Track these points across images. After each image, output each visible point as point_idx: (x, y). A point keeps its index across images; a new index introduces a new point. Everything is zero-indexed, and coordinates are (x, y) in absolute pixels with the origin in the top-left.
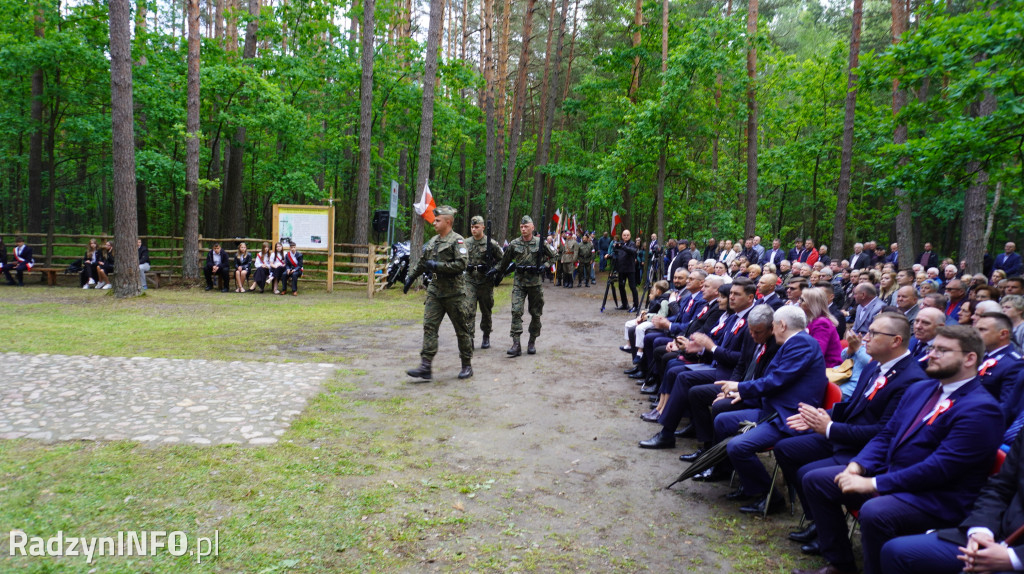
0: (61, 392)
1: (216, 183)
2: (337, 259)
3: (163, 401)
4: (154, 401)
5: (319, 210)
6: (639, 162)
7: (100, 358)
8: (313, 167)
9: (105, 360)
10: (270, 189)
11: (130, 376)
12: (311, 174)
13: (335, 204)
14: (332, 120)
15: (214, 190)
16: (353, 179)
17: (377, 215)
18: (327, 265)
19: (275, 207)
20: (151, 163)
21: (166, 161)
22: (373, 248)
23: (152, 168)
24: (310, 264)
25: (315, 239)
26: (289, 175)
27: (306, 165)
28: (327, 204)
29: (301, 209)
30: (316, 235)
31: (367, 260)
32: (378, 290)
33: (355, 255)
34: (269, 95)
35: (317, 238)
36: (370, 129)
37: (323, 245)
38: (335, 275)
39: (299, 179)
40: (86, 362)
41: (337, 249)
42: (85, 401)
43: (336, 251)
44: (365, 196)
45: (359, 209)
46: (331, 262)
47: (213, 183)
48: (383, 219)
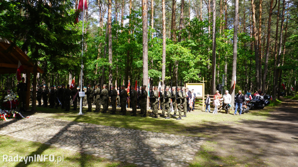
0: (120, 141)
1: (170, 77)
3: (147, 148)
4: (144, 148)
5: (200, 85)
7: (134, 130)
9: (135, 131)
10: (184, 78)
11: (140, 138)
13: (205, 83)
15: (169, 79)
18: (202, 102)
19: (186, 84)
20: (152, 72)
21: (157, 72)
23: (153, 74)
25: (198, 93)
26: (190, 74)
28: (202, 82)
29: (194, 85)
30: (199, 92)
32: (219, 110)
34: (184, 51)
35: (199, 93)
36: (215, 59)
37: (201, 96)
39: (193, 74)
40: (130, 131)
41: (205, 97)
42: (125, 146)
44: (214, 80)
45: (212, 84)
47: (169, 77)
48: (220, 87)
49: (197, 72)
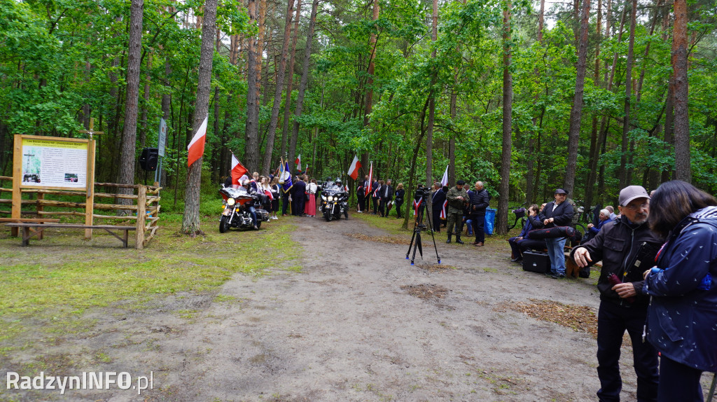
2: (97, 199)
5: (76, 143)
6: (403, 112)
8: (70, 99)
12: (68, 106)
13: (97, 137)
14: (95, 51)
16: (118, 117)
17: (145, 153)
18: (84, 207)
19: (17, 137)
22: (143, 189)
24: (63, 206)
25: (70, 177)
27: (62, 96)
28: (86, 136)
29: (53, 142)
30: (72, 173)
31: (135, 202)
32: (148, 238)
33: (120, 195)
35: (73, 175)
36: (139, 61)
37: (81, 185)
38: (94, 218)
41: (98, 188)
43: (95, 192)
44: (132, 132)
45: (125, 145)
46: (90, 204)
48: (152, 157)
49: (69, 102)
